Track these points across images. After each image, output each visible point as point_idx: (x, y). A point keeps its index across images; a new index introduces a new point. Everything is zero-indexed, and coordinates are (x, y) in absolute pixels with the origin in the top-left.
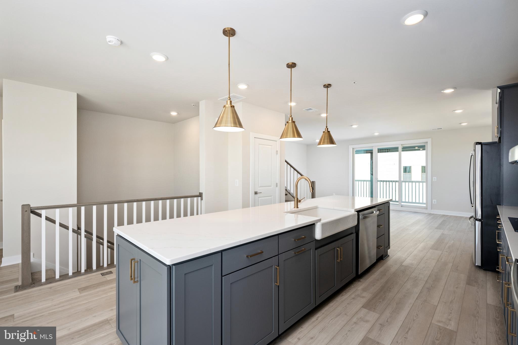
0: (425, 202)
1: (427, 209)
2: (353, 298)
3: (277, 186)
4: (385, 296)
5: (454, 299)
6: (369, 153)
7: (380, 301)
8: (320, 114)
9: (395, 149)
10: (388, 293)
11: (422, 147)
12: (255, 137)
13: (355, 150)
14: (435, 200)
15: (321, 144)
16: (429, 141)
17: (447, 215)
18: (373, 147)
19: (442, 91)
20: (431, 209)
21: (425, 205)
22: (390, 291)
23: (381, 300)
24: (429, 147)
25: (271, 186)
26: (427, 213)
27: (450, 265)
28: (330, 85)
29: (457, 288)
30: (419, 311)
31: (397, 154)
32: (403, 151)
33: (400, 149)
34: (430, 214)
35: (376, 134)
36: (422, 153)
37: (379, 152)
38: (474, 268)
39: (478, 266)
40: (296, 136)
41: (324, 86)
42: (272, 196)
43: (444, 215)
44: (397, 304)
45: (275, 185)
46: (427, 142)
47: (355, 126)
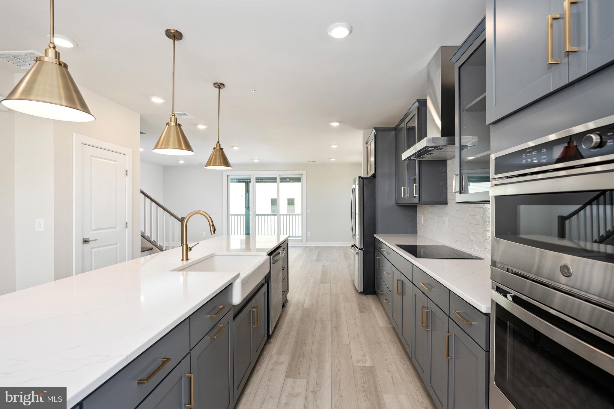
0: (300, 235)
1: (303, 242)
2: (272, 370)
3: (126, 227)
4: (303, 352)
5: (358, 331)
6: (243, 182)
7: (301, 361)
8: (196, 125)
9: (273, 180)
10: (304, 347)
11: (297, 179)
12: (84, 142)
13: (230, 177)
14: (309, 233)
15: (211, 165)
16: (304, 172)
17: (319, 247)
18: (250, 175)
19: (330, 124)
20: (306, 242)
21: (301, 238)
22: (305, 343)
23: (301, 359)
24: (304, 179)
25: (115, 228)
26: (303, 246)
27: (341, 296)
28: (223, 85)
29: (355, 319)
30: (339, 357)
31: (274, 184)
32: (281, 182)
33: (278, 180)
34: (306, 247)
35: (256, 161)
36: (298, 185)
37: (256, 182)
38: (358, 295)
39: (361, 293)
40: (184, 148)
41: (215, 84)
42: (118, 245)
43: (317, 247)
44: (317, 358)
45: (124, 225)
46: (302, 175)
47: (236, 148)
